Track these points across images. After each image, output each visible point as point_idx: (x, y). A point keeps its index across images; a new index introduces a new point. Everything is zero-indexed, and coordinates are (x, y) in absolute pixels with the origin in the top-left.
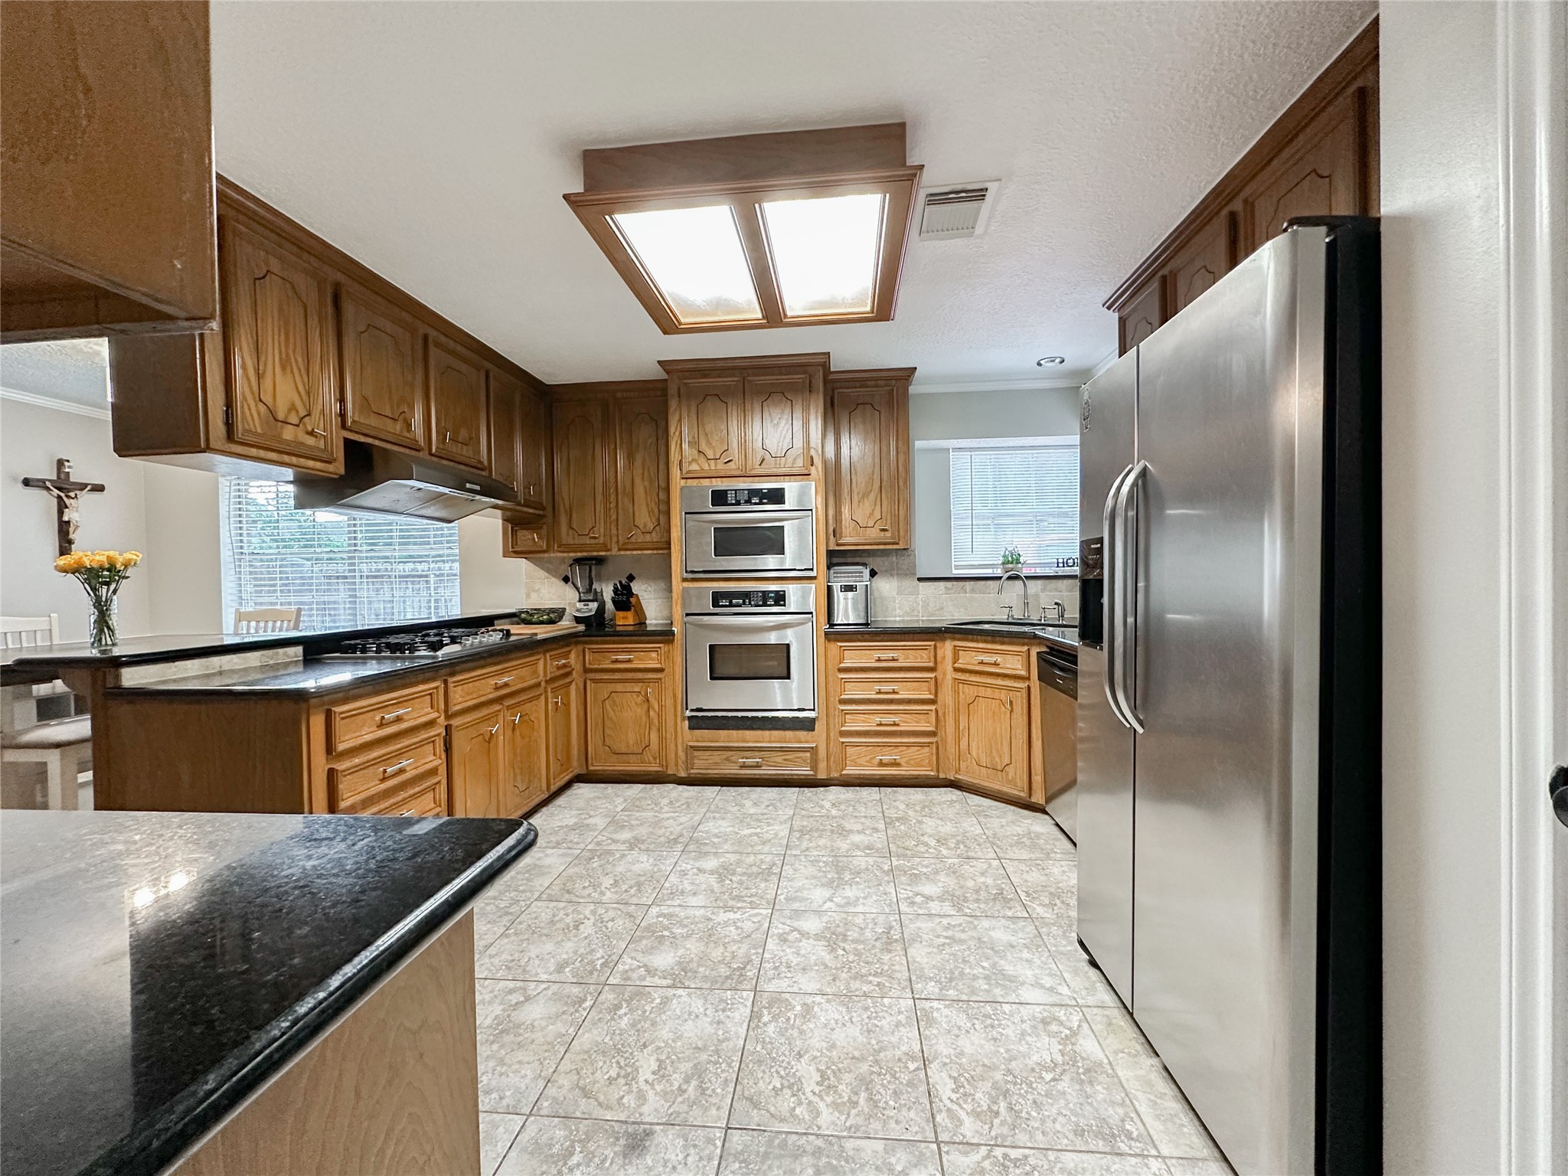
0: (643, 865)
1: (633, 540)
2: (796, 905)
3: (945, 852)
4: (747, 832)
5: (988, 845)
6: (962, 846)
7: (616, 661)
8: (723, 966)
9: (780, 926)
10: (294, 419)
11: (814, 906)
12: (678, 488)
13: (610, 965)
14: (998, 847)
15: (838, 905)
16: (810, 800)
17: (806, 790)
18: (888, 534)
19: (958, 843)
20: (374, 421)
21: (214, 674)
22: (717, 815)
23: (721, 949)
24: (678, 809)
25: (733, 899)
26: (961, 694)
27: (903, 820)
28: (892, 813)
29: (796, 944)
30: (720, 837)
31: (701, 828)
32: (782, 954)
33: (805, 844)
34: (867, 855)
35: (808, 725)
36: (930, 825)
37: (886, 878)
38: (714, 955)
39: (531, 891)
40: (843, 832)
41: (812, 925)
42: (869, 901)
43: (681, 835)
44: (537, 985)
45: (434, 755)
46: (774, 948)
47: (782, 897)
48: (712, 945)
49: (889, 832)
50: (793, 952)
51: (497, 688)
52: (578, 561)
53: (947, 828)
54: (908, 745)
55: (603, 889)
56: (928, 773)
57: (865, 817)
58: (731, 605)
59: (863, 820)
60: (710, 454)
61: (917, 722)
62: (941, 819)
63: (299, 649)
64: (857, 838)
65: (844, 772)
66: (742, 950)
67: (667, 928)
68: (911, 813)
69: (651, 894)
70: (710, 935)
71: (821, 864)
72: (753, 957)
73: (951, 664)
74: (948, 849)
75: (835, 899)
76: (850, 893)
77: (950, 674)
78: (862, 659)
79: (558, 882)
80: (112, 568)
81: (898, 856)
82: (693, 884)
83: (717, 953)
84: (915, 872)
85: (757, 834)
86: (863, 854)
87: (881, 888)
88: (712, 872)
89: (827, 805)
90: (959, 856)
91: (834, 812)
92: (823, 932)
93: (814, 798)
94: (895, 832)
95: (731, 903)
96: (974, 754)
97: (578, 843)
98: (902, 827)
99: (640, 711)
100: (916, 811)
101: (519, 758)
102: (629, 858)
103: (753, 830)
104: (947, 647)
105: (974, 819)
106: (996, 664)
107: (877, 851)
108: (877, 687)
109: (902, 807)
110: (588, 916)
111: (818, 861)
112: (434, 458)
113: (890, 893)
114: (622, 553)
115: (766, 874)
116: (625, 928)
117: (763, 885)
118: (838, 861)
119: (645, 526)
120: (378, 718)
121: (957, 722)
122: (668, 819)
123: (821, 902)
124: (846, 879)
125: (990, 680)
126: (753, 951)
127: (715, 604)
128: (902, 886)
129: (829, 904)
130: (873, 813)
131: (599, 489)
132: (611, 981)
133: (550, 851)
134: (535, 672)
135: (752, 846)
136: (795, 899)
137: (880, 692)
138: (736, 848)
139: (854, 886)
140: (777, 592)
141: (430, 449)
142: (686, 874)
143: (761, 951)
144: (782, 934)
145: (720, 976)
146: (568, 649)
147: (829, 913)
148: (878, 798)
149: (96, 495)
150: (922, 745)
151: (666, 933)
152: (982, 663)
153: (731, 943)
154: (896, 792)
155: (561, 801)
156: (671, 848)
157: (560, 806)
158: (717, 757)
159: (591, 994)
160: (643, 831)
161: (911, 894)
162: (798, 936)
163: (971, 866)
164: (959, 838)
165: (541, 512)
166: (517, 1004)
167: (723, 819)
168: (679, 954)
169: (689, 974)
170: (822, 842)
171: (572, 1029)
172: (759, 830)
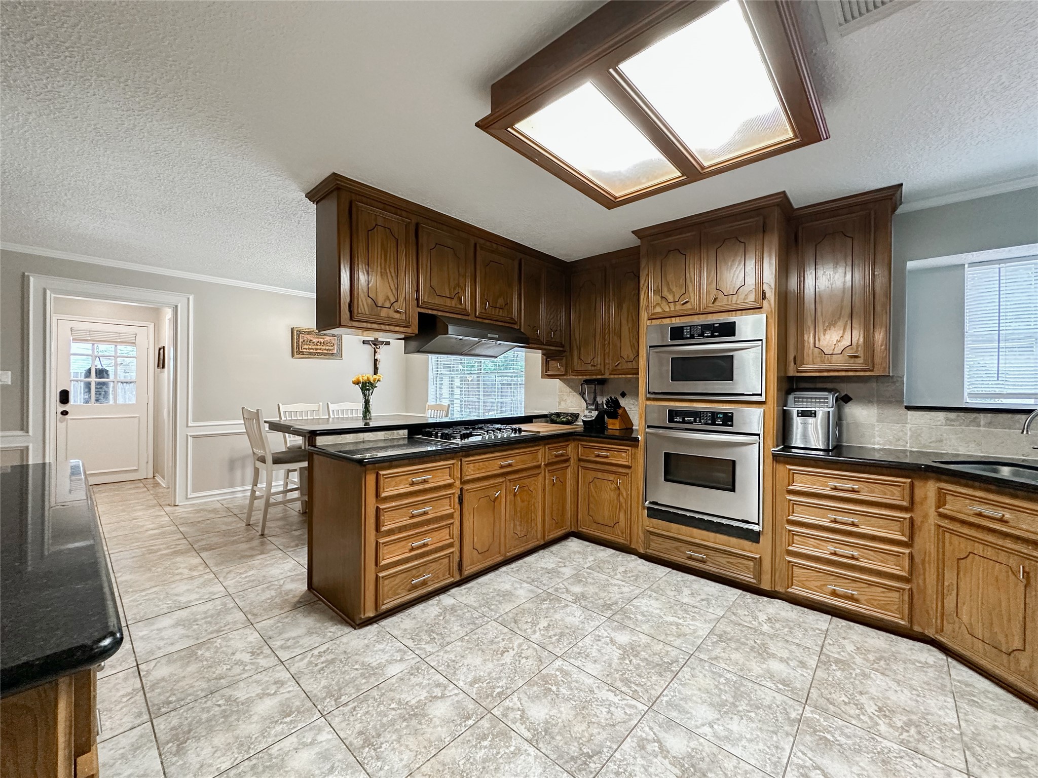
0: (574, 619)
1: (619, 367)
2: (674, 714)
3: (883, 728)
4: (670, 619)
5: (958, 746)
6: (913, 730)
7: (598, 456)
8: (576, 744)
9: (647, 729)
10: (388, 305)
11: (691, 724)
12: (645, 326)
13: (503, 696)
14: (974, 754)
15: (715, 735)
16: (747, 607)
17: (748, 595)
18: (860, 361)
19: (909, 723)
20: (438, 301)
21: (360, 442)
22: (654, 595)
23: (584, 726)
24: (627, 579)
25: (622, 681)
26: (947, 544)
27: (843, 664)
28: (833, 651)
29: (651, 758)
30: (644, 616)
31: (635, 602)
32: (632, 761)
33: (718, 651)
34: (778, 691)
35: (754, 537)
36: (878, 684)
37: (787, 728)
38: (576, 729)
39: (496, 612)
40: (763, 653)
41: (677, 744)
42: (752, 747)
43: (616, 603)
44: (453, 689)
45: (450, 506)
46: (628, 750)
47: (665, 699)
48: (580, 718)
49: (820, 673)
50: (643, 766)
51: (502, 467)
52: (587, 382)
53: (903, 698)
54: (870, 584)
55: (537, 629)
56: (896, 620)
57: (798, 645)
58: (684, 422)
59: (794, 647)
60: (671, 299)
61: (882, 562)
62: (898, 683)
63: (406, 431)
64: (775, 666)
65: (789, 590)
66: (601, 737)
67: (557, 684)
68: (858, 660)
69: (565, 647)
70: (584, 708)
71: (722, 680)
72: (605, 750)
73: (933, 509)
74: (890, 726)
75: (715, 726)
76: (736, 726)
77: (933, 518)
78: (815, 485)
79: (514, 611)
80: (370, 383)
81: (816, 707)
82: (599, 651)
83: (579, 728)
84: (829, 736)
85: (677, 625)
86: (774, 687)
87: (775, 738)
88: (620, 647)
89: (762, 617)
90: (902, 743)
91: (766, 628)
92: (683, 759)
93: (753, 606)
94: (826, 676)
95: (619, 684)
96: (965, 618)
97: (544, 585)
98: (838, 673)
99: (613, 495)
100: (867, 660)
101: (519, 514)
102: (568, 610)
103: (676, 620)
104: (929, 490)
105: (951, 700)
106: (1002, 520)
107: (792, 691)
108: (832, 516)
109: (850, 648)
110: (515, 647)
111: (721, 676)
112: (478, 319)
113: (783, 749)
114: (612, 376)
115: (664, 667)
116: (531, 669)
117: (654, 678)
118: (742, 684)
119: (628, 357)
120: (410, 480)
121: (940, 577)
122: (615, 585)
123: (700, 722)
124: (740, 708)
125: (990, 538)
126: (608, 744)
127: (671, 420)
128: (802, 748)
129: (707, 730)
130: (809, 643)
131: (598, 331)
132: (495, 712)
133: (525, 585)
134: (535, 458)
135: (666, 635)
136: (677, 707)
137: (835, 521)
138: (652, 631)
139: (744, 721)
140: (725, 414)
141: (475, 314)
142: (599, 640)
143: (615, 747)
144: (643, 739)
145: (568, 754)
146: (567, 443)
147: (702, 740)
148: (825, 628)
149: (387, 346)
150: (890, 589)
151: (554, 688)
152: (980, 515)
153: (596, 725)
154: (850, 628)
155: (555, 548)
156: (602, 612)
157: (551, 552)
158: (669, 544)
159: (477, 715)
160: (591, 590)
161: (809, 763)
162: (657, 749)
163: (916, 765)
164: (914, 718)
165: (561, 349)
166: (435, 696)
167: (657, 600)
168: (551, 713)
169: (547, 737)
170: (735, 656)
171: (448, 739)
172: (681, 621)
